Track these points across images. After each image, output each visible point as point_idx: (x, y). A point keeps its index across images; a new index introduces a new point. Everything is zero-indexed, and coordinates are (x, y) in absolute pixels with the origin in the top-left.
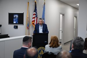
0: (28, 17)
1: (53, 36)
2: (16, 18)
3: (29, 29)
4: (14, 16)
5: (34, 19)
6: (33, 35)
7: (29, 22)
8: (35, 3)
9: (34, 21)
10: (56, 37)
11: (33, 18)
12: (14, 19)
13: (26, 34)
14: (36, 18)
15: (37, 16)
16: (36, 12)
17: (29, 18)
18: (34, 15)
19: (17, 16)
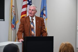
0: (13, 5)
1: (64, 43)
3: (15, 28)
5: (24, 10)
7: (15, 14)
10: (69, 44)
13: (10, 39)
15: (31, 2)
17: (15, 6)
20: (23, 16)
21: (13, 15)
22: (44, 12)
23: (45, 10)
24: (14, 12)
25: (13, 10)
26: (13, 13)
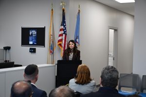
0: (51, 34)
2: (34, 36)
3: (53, 53)
4: (31, 33)
5: (60, 38)
7: (53, 42)
8: (63, 10)
9: (61, 40)
11: (60, 35)
12: (30, 38)
14: (64, 35)
15: (66, 31)
16: (64, 26)
17: (53, 35)
18: (61, 30)
19: (34, 32)
20: (59, 43)
21: (51, 42)
22: (77, 40)
25: (51, 38)
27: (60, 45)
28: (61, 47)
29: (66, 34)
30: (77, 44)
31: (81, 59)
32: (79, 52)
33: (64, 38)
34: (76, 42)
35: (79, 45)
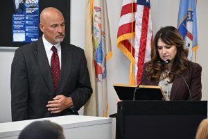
2: (28, 11)
5: (127, 19)
6: (115, 111)
7: (103, 33)
9: (130, 28)
12: (17, 19)
14: (140, 8)
20: (122, 38)
22: (189, 26)
23: (191, 20)
24: (100, 26)
25: (97, 19)
26: (98, 28)
27: (126, 44)
28: (129, 54)
29: (147, 6)
30: (188, 40)
31: (203, 99)
32: (196, 71)
33: (139, 20)
34: (185, 32)
35: (196, 45)
